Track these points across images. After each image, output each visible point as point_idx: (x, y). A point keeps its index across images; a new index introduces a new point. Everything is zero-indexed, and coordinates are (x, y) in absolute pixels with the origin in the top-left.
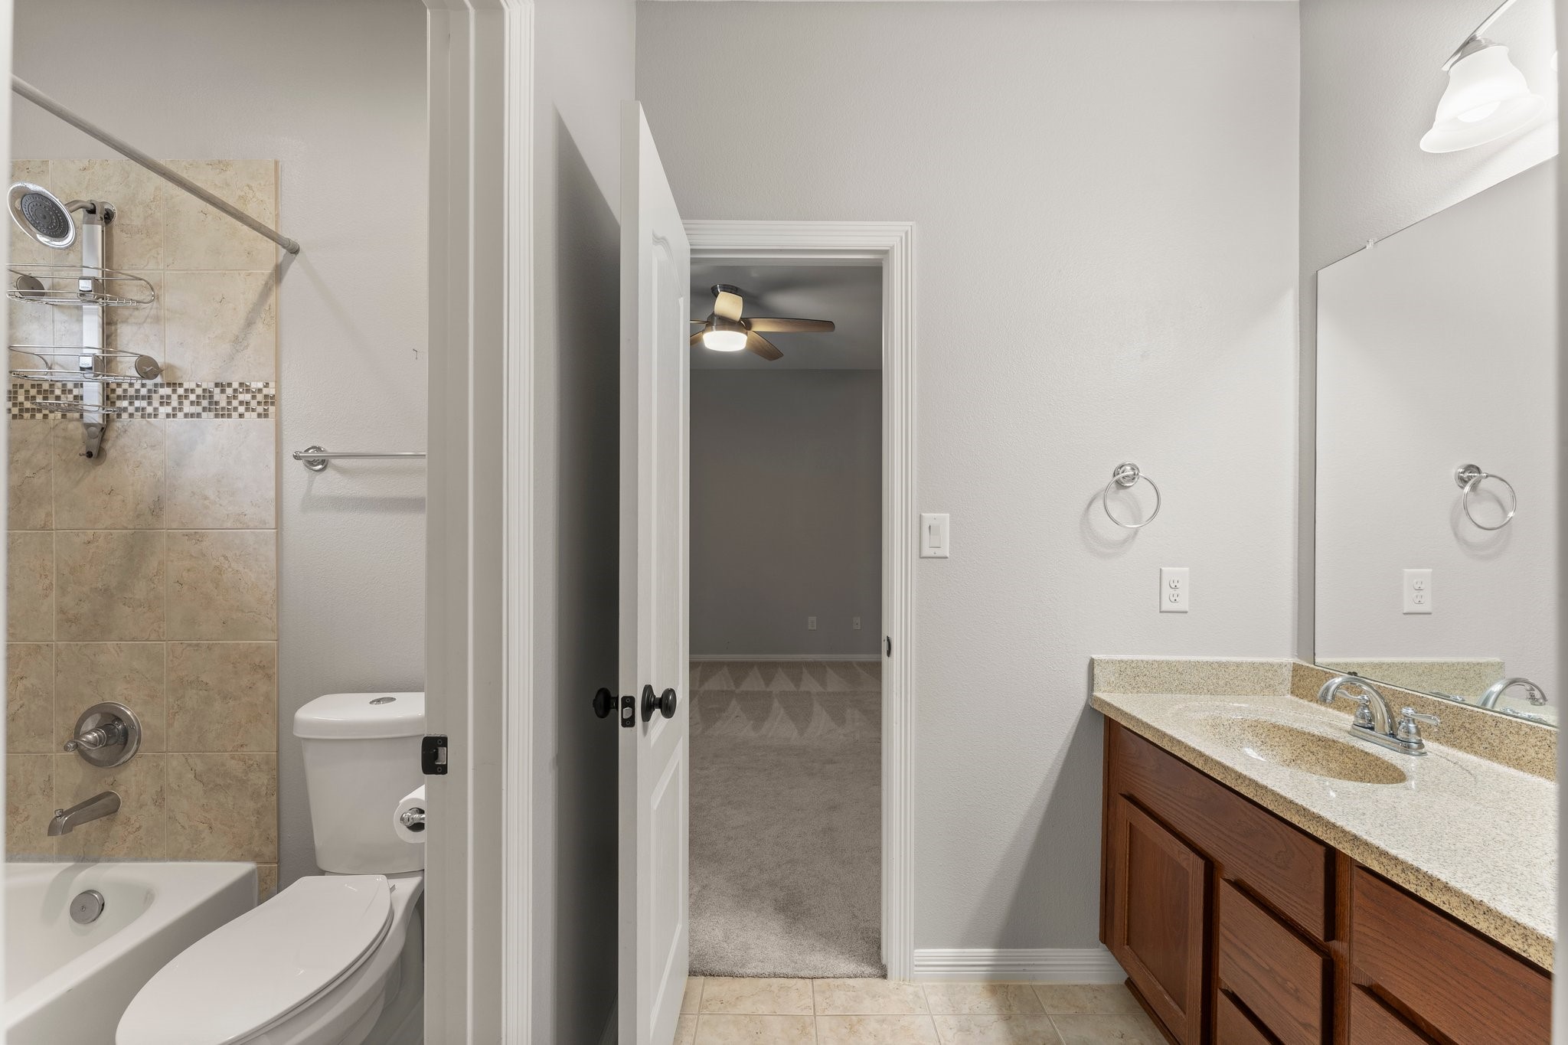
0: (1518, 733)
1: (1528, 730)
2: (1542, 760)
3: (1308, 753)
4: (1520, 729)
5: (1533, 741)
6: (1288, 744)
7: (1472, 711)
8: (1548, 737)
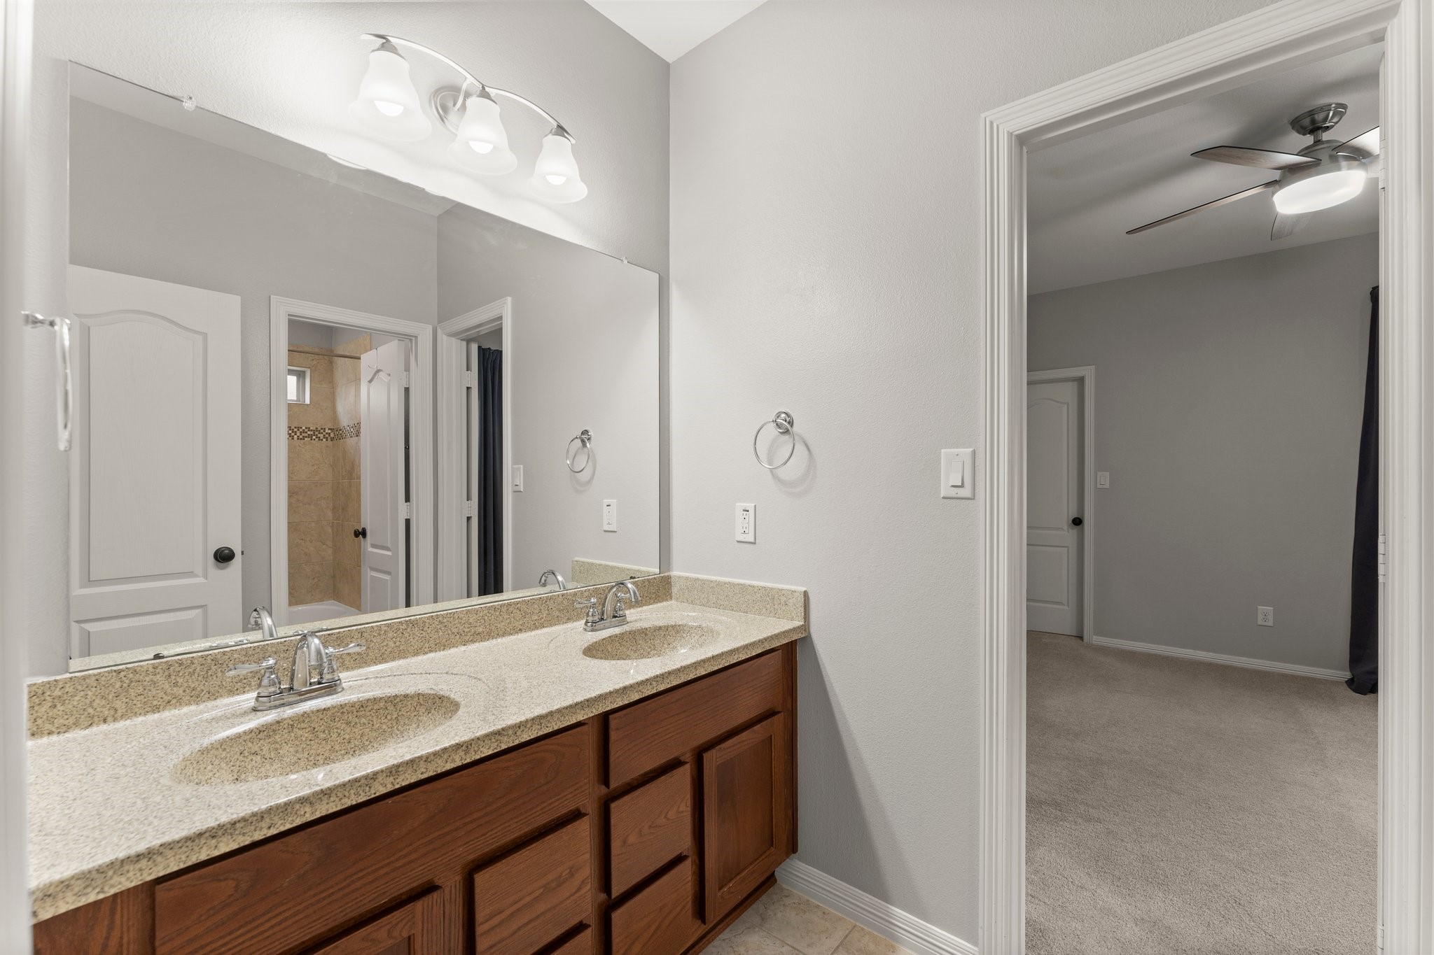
0: (379, 634)
1: (386, 628)
2: (399, 647)
3: (250, 758)
4: (380, 630)
5: (390, 635)
6: (223, 765)
7: (339, 633)
8: (401, 627)
